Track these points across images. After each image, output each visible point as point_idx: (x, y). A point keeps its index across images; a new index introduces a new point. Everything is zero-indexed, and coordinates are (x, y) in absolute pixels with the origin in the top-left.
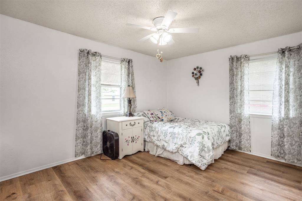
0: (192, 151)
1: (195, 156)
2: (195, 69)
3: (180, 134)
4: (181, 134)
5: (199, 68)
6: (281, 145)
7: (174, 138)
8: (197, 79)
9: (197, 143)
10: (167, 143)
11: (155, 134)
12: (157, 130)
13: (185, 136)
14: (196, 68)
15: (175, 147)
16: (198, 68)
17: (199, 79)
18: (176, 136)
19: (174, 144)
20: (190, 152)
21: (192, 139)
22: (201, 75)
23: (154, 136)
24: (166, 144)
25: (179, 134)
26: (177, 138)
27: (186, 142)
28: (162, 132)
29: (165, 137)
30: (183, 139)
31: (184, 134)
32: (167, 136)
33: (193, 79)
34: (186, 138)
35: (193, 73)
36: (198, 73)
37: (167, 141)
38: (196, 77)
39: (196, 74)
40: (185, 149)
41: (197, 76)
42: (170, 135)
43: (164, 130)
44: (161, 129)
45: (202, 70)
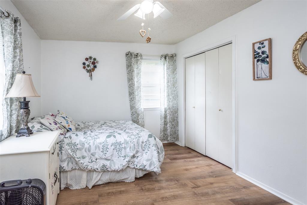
0: (150, 158)
1: (155, 162)
2: (87, 59)
3: (129, 142)
4: (131, 142)
5: (93, 59)
6: (165, 130)
7: (120, 150)
8: (89, 71)
9: (153, 146)
10: (109, 160)
11: (85, 154)
12: (86, 146)
13: (136, 142)
14: (88, 57)
15: (127, 161)
16: (91, 58)
17: (92, 72)
18: (123, 146)
19: (124, 158)
20: (147, 159)
21: (145, 144)
22: (95, 67)
23: (84, 157)
24: (107, 163)
25: (127, 143)
26: (125, 148)
27: (139, 150)
28: (97, 147)
29: (105, 152)
30: (135, 148)
31: (134, 140)
32: (107, 150)
33: (84, 71)
34: (138, 144)
35: (84, 64)
36: (91, 64)
37: (109, 158)
38: (88, 69)
39: (88, 66)
40: (139, 158)
41: (90, 68)
42: (113, 147)
43: (101, 144)
44: (94, 144)
45: (97, 62)
